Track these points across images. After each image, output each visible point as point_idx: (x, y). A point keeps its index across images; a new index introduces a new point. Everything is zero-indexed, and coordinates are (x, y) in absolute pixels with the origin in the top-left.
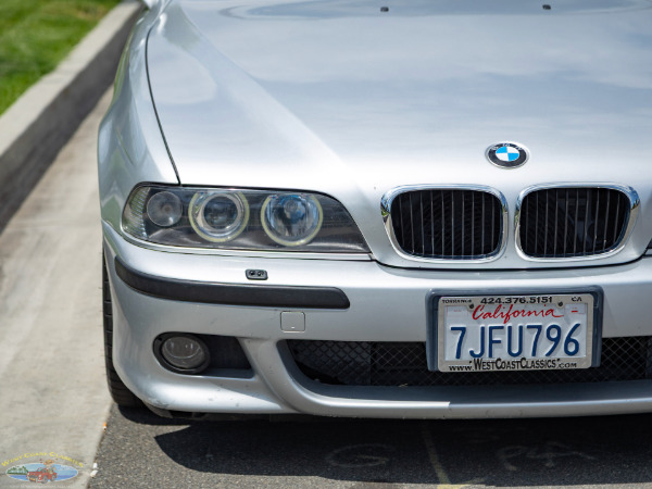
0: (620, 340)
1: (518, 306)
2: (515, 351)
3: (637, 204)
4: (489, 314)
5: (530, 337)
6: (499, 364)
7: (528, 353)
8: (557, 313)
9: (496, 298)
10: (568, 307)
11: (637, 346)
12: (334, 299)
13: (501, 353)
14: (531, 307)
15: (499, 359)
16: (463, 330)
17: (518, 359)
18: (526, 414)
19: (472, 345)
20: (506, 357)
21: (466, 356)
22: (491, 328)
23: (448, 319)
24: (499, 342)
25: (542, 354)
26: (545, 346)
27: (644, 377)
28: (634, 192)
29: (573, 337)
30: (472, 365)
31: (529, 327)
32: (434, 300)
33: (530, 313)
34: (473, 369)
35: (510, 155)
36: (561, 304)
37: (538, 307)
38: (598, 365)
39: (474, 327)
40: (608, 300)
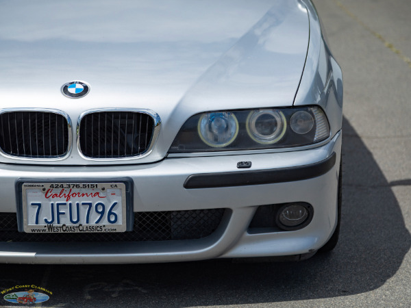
1: (75, 190)
2: (75, 220)
3: (159, 123)
4: (56, 195)
5: (84, 211)
6: (64, 228)
7: (83, 221)
8: (101, 195)
9: (60, 184)
10: (109, 191)
11: (163, 218)
13: (65, 221)
14: (84, 191)
15: (64, 225)
16: (39, 205)
17: (77, 225)
18: (86, 262)
19: (46, 215)
20: (69, 224)
21: (42, 224)
22: (58, 204)
23: (29, 198)
24: (64, 213)
25: (93, 222)
26: (95, 218)
27: (170, 238)
29: (113, 211)
30: (46, 228)
31: (83, 204)
32: (19, 184)
33: (83, 195)
34: (47, 231)
35: (77, 90)
36: (103, 189)
37: (89, 191)
38: (130, 230)
39: (47, 204)
40: (137, 187)
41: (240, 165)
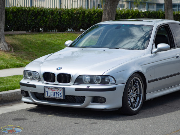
0: (67, 96)
1: (54, 89)
5: (56, 93)
7: (55, 96)
8: (58, 90)
9: (51, 88)
10: (60, 90)
12: (34, 86)
13: (52, 96)
14: (55, 89)
19: (49, 94)
20: (53, 96)
21: (48, 96)
22: (51, 92)
23: (46, 90)
24: (52, 94)
26: (57, 95)
28: (72, 76)
29: (61, 94)
32: (44, 87)
34: (49, 98)
37: (56, 89)
38: (64, 99)
39: (49, 91)
40: (66, 90)
41: (87, 87)
